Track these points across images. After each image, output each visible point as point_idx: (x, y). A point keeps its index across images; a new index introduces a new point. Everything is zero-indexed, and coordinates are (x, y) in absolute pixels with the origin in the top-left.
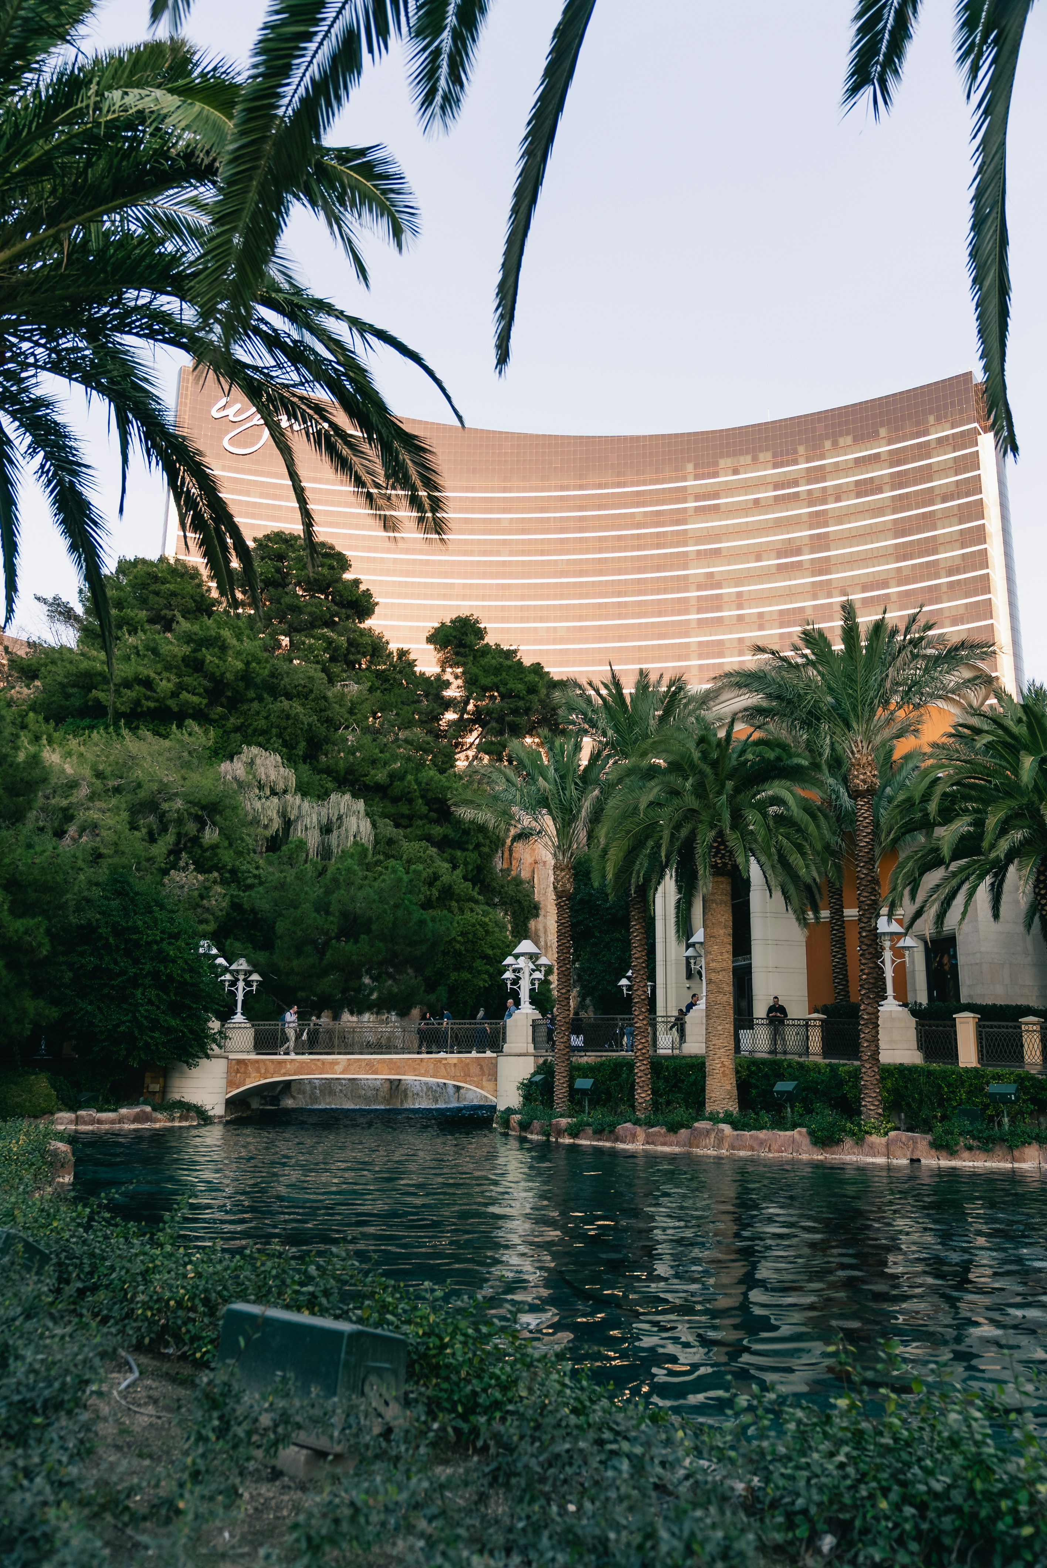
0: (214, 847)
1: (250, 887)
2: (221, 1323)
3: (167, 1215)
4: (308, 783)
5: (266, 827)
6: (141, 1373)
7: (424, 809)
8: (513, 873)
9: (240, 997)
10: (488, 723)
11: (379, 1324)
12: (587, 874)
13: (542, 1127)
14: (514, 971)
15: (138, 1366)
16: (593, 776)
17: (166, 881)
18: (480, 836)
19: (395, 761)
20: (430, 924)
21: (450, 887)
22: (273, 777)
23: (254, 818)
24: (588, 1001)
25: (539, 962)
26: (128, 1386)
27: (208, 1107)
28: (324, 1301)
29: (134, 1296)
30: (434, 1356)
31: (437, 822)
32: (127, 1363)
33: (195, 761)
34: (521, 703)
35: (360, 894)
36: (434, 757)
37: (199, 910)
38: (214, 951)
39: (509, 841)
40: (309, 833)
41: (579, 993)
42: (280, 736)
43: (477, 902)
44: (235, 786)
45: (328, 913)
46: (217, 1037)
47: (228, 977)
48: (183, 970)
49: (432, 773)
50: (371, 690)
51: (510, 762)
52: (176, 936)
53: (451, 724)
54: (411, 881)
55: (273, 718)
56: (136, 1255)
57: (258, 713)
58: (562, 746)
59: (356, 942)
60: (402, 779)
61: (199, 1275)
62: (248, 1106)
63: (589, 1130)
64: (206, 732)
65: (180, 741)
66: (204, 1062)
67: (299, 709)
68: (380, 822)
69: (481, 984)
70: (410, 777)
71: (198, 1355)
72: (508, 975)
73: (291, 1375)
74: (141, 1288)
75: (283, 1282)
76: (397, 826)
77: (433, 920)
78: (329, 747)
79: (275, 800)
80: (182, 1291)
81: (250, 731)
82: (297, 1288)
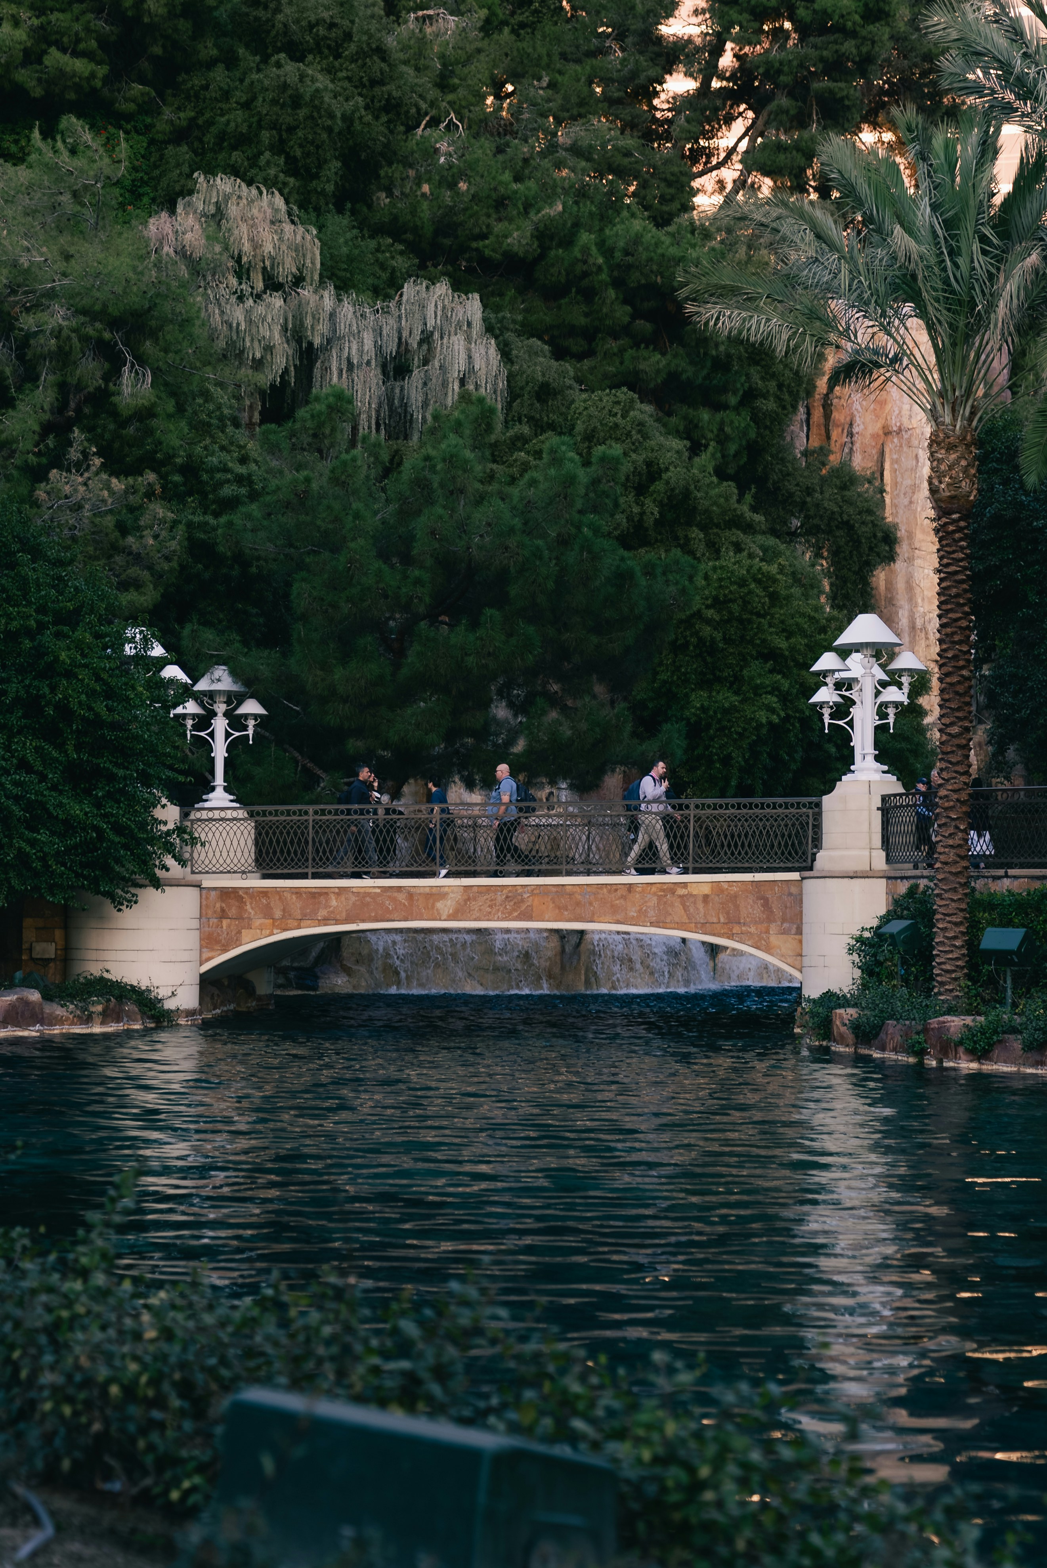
0: (145, 414)
1: (230, 504)
2: (219, 1430)
3: (94, 1216)
4: (350, 259)
5: (258, 365)
6: (59, 1528)
7: (622, 313)
8: (834, 459)
9: (220, 752)
10: (769, 98)
11: (551, 1439)
12: (1011, 456)
13: (906, 1035)
14: (838, 686)
15: (53, 1514)
16: (1026, 219)
17: (41, 494)
18: (755, 373)
19: (550, 200)
20: (643, 582)
21: (687, 494)
22: (268, 248)
23: (231, 344)
24: (1011, 754)
25: (897, 664)
26: (34, 1554)
27: (162, 993)
28: (436, 1389)
29: (35, 1373)
30: (677, 1506)
31: (653, 342)
32: (28, 1508)
33: (89, 214)
34: (849, 46)
35: (480, 516)
36: (643, 185)
37: (119, 559)
38: (158, 651)
39: (822, 384)
40: (358, 376)
41: (991, 734)
42: (279, 148)
43: (749, 528)
44: (183, 271)
45: (407, 559)
46: (175, 839)
47: (191, 707)
48: (92, 694)
49: (637, 225)
50: (488, 27)
51: (824, 191)
52: (72, 619)
53: (681, 103)
54: (595, 482)
55: (261, 106)
56: (34, 1292)
57: (226, 95)
58: (949, 146)
59: (474, 625)
60: (568, 242)
61: (167, 1334)
62: (249, 989)
63: (1016, 1043)
64: (110, 145)
65: (51, 168)
66: (149, 895)
67: (323, 81)
68: (520, 346)
69: (763, 716)
70: (586, 238)
71: (175, 1495)
72: (825, 695)
73: (374, 1533)
74: (48, 1358)
75: (347, 1349)
76: (559, 354)
77: (649, 570)
78: (395, 171)
79: (277, 301)
80: (133, 1367)
81: (209, 139)
82: (375, 1360)
